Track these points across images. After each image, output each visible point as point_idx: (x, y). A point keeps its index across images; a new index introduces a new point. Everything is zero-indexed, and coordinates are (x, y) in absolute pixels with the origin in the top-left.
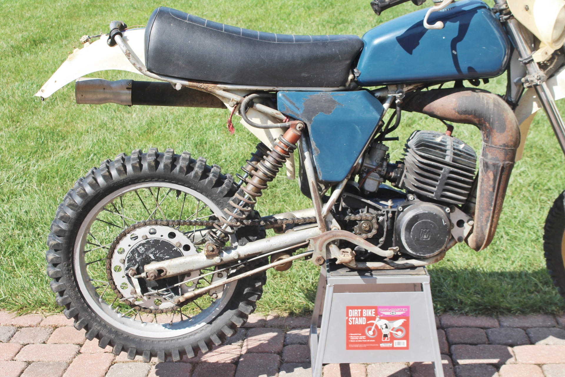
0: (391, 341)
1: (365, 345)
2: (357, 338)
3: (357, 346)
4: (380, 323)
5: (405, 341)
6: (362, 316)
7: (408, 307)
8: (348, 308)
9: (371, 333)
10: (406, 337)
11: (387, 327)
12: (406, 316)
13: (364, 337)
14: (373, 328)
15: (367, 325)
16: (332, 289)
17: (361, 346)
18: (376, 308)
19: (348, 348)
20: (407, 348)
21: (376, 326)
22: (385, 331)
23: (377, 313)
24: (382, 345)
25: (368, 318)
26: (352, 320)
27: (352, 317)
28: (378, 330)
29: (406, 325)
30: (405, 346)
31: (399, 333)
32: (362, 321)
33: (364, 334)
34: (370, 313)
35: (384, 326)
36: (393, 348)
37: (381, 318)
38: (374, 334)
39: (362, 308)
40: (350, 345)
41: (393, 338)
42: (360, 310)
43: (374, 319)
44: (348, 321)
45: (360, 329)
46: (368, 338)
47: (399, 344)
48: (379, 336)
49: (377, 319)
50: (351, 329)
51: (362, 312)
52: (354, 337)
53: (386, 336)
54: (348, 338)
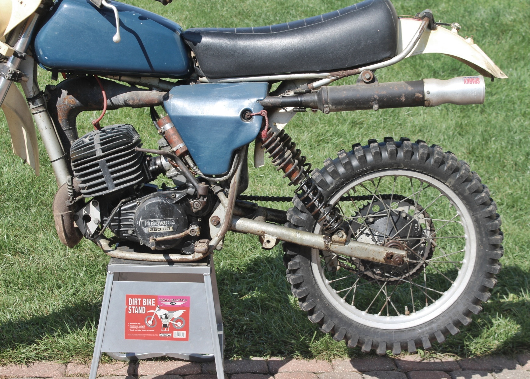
0: (171, 332)
1: (144, 335)
2: (136, 327)
3: (136, 335)
4: (161, 313)
5: (185, 332)
6: (142, 305)
7: (188, 298)
8: (128, 297)
9: (150, 322)
10: (186, 328)
11: (166, 317)
12: (186, 307)
13: (143, 327)
14: (153, 317)
15: (146, 314)
16: (111, 276)
17: (140, 335)
18: (156, 298)
19: (127, 337)
20: (186, 339)
21: (156, 316)
22: (164, 321)
23: (157, 303)
24: (161, 335)
25: (148, 308)
26: (132, 309)
27: (132, 306)
28: (157, 320)
29: (186, 316)
30: (185, 337)
31: (179, 324)
32: (141, 310)
33: (143, 323)
34: (150, 302)
35: (164, 317)
36: (172, 339)
37: (161, 308)
38: (153, 324)
39: (142, 297)
40: (129, 334)
41: (173, 328)
42: (139, 299)
43: (154, 308)
44: (127, 310)
45: (140, 318)
46: (147, 327)
47: (178, 334)
48: (159, 326)
49: (157, 309)
50: (131, 318)
51: (142, 301)
52: (133, 326)
53: (165, 326)
54: (127, 327)
